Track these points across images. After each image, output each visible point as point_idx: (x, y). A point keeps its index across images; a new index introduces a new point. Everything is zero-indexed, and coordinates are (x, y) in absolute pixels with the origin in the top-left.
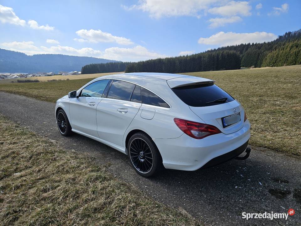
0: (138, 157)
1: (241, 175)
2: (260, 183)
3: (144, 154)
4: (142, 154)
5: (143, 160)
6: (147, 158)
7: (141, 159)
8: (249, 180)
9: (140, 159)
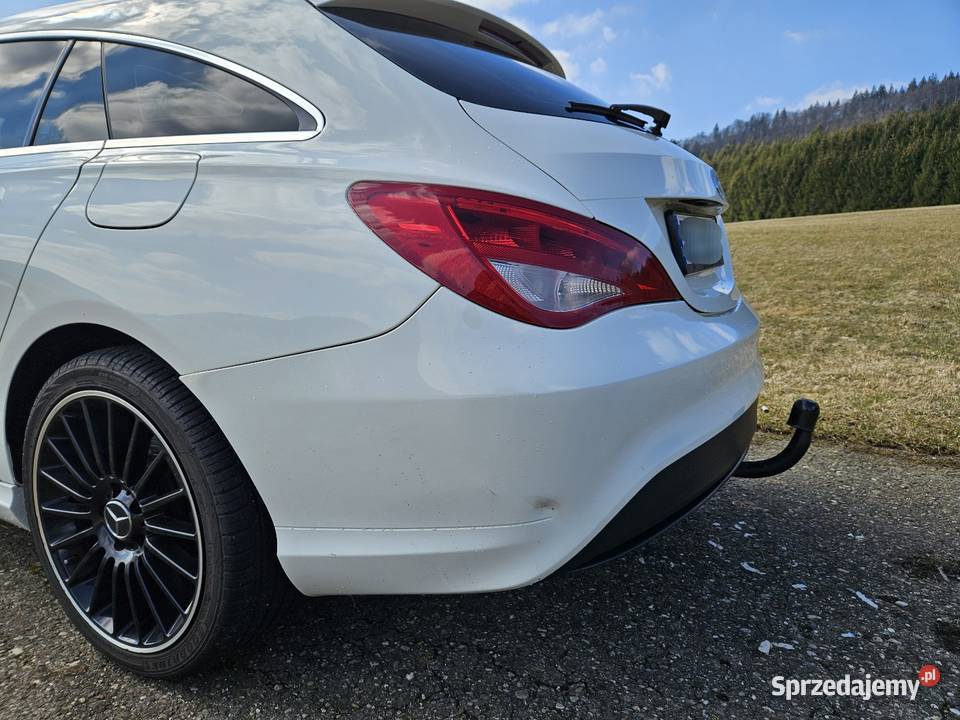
0: (94, 538)
1: (745, 565)
2: (858, 593)
3: (134, 508)
4: (119, 512)
5: (127, 557)
6: (154, 535)
7: (119, 545)
8: (801, 586)
9: (111, 552)
